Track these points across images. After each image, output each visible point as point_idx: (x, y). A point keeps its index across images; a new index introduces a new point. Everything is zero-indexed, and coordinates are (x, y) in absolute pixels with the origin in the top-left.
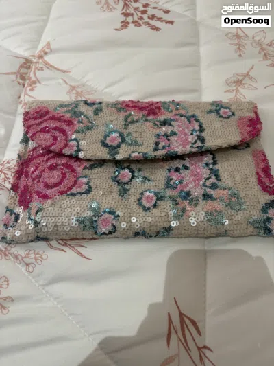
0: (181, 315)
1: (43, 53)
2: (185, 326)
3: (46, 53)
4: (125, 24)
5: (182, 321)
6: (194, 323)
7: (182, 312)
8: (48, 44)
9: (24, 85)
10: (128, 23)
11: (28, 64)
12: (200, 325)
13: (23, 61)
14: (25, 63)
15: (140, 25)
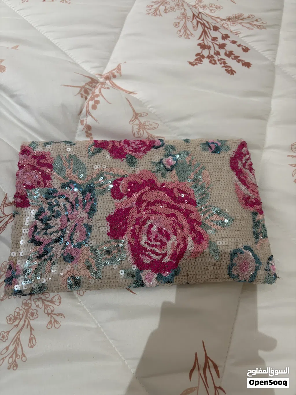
0: (207, 358)
1: (111, 75)
2: (208, 367)
3: (114, 76)
4: (200, 58)
5: (206, 363)
6: (216, 367)
7: (208, 355)
8: (119, 68)
9: (86, 98)
10: (203, 57)
11: (94, 84)
12: (220, 369)
13: (89, 80)
14: (91, 83)
15: (215, 63)
